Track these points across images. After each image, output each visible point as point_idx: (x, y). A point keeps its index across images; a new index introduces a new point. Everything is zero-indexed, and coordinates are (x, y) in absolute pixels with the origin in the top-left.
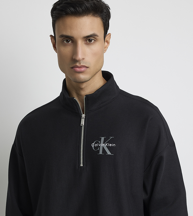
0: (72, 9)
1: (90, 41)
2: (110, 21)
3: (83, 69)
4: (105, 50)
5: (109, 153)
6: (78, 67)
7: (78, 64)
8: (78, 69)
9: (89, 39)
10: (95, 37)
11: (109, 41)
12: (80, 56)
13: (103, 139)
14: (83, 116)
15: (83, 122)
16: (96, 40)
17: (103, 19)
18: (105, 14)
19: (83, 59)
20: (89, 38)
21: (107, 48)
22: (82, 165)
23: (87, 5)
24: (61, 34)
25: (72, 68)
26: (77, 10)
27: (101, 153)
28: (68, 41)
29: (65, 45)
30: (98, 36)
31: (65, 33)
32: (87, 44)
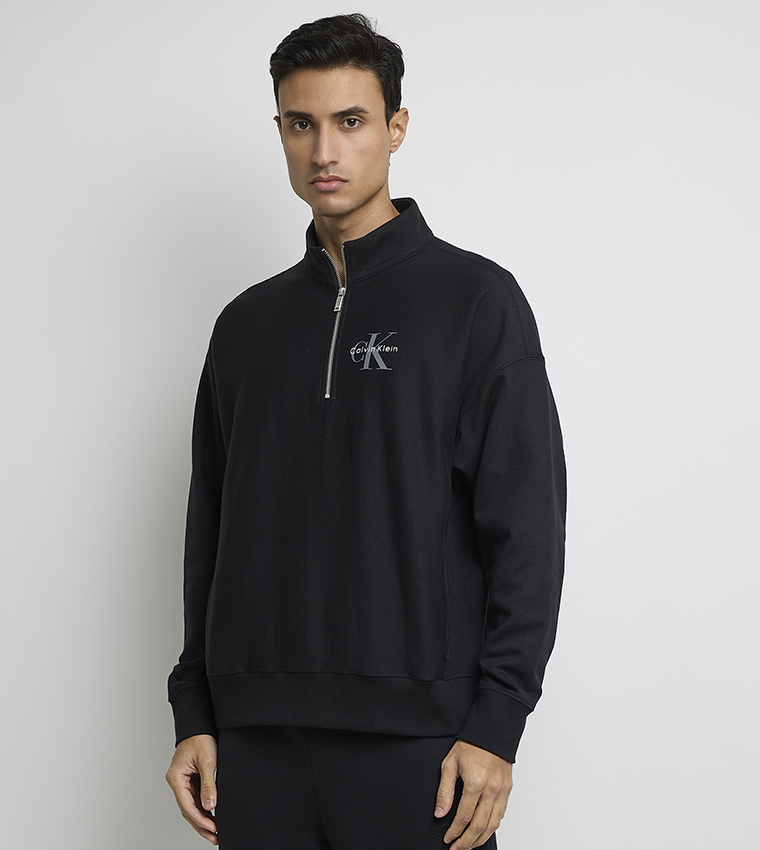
0: (307, 53)
1: (351, 123)
2: (404, 82)
3: (334, 185)
4: (395, 146)
5: (382, 366)
6: (323, 181)
7: (322, 175)
8: (323, 185)
9: (349, 119)
10: (361, 114)
11: (403, 126)
12: (325, 156)
13: (374, 336)
14: (343, 290)
15: (339, 305)
16: (363, 121)
17: (379, 75)
18: (385, 64)
19: (334, 163)
20: (346, 118)
21: (401, 141)
22: (327, 396)
23: (337, 43)
24: (287, 110)
25: (313, 183)
26: (316, 55)
27: (366, 366)
28: (303, 126)
29: (297, 134)
30: (365, 112)
31: (294, 108)
32: (343, 130)
